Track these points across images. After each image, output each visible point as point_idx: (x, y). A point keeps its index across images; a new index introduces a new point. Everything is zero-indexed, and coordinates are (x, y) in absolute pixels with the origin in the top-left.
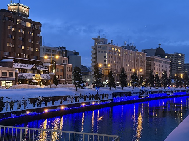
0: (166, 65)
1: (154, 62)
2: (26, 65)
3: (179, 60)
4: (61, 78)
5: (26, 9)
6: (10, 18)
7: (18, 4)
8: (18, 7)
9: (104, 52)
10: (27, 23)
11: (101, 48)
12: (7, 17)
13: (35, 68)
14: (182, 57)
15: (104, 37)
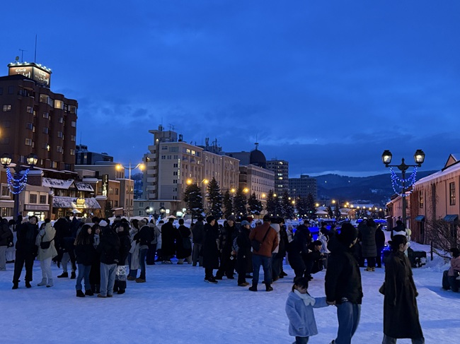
0: (269, 180)
1: (253, 176)
2: (59, 181)
3: (280, 172)
4: (116, 206)
5: (45, 74)
6: (28, 91)
7: (33, 65)
8: (33, 69)
9: (173, 157)
10: (56, 101)
11: (168, 150)
12: (25, 89)
13: (73, 186)
14: (284, 169)
15: (171, 130)
